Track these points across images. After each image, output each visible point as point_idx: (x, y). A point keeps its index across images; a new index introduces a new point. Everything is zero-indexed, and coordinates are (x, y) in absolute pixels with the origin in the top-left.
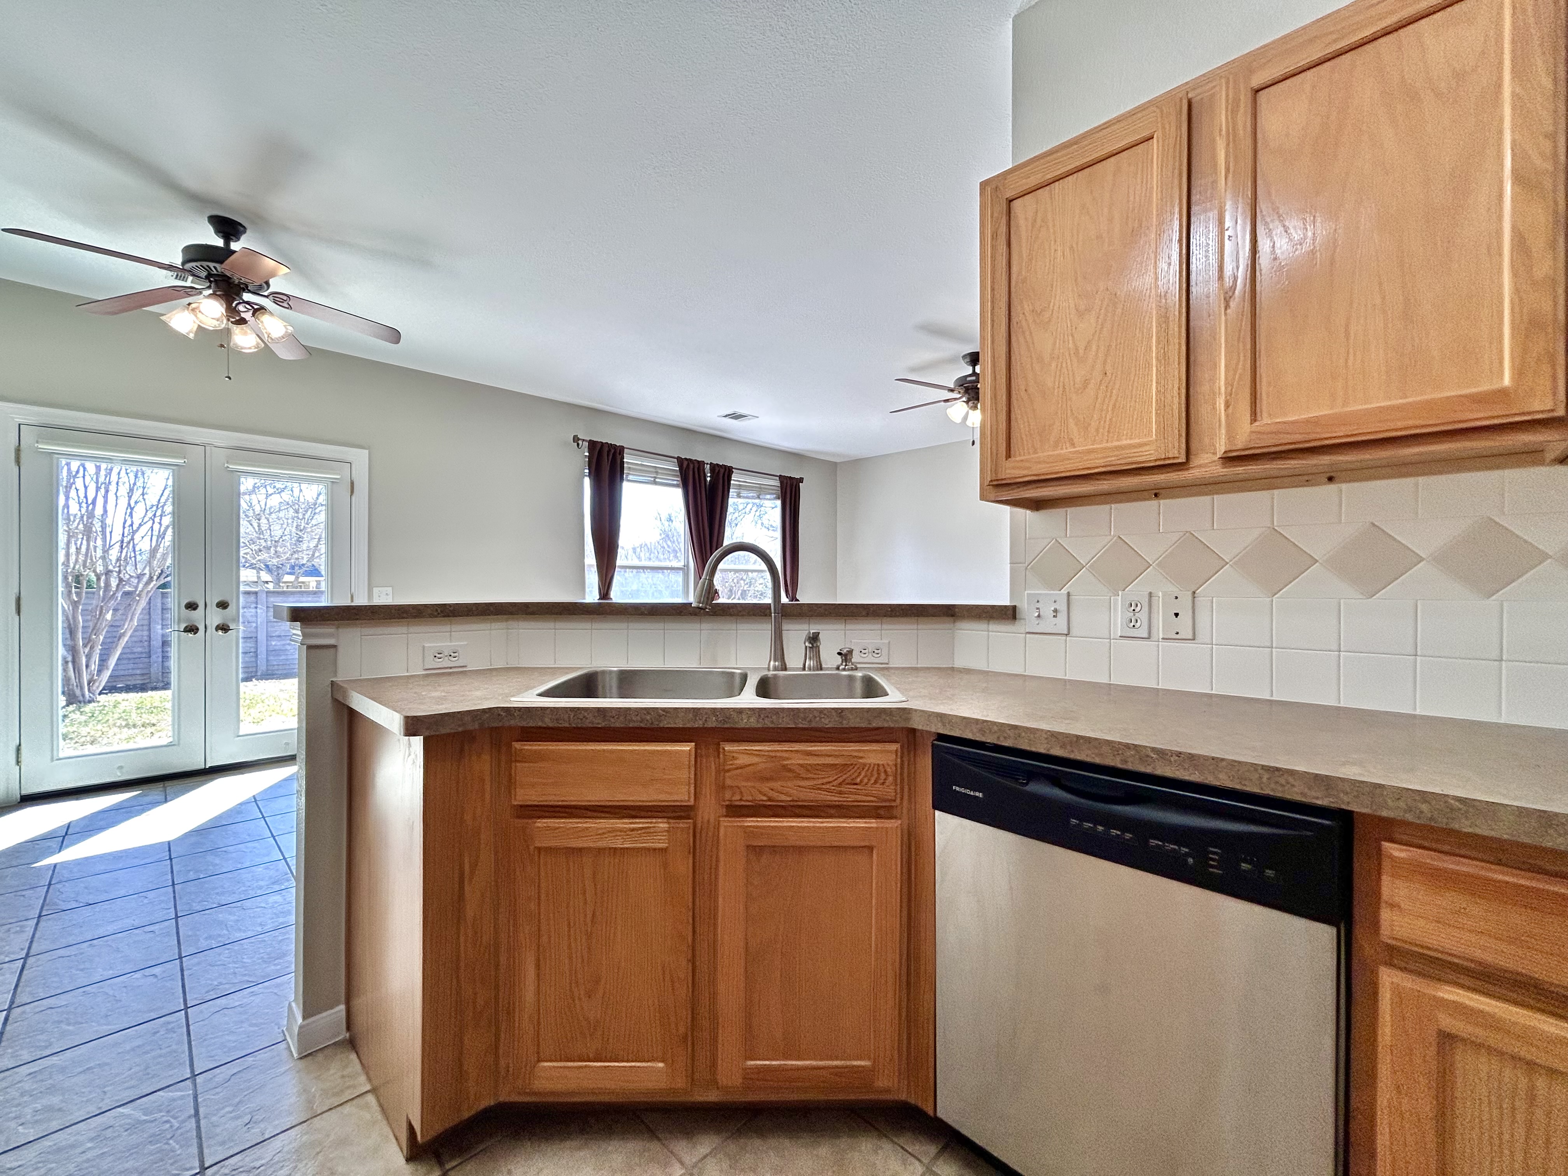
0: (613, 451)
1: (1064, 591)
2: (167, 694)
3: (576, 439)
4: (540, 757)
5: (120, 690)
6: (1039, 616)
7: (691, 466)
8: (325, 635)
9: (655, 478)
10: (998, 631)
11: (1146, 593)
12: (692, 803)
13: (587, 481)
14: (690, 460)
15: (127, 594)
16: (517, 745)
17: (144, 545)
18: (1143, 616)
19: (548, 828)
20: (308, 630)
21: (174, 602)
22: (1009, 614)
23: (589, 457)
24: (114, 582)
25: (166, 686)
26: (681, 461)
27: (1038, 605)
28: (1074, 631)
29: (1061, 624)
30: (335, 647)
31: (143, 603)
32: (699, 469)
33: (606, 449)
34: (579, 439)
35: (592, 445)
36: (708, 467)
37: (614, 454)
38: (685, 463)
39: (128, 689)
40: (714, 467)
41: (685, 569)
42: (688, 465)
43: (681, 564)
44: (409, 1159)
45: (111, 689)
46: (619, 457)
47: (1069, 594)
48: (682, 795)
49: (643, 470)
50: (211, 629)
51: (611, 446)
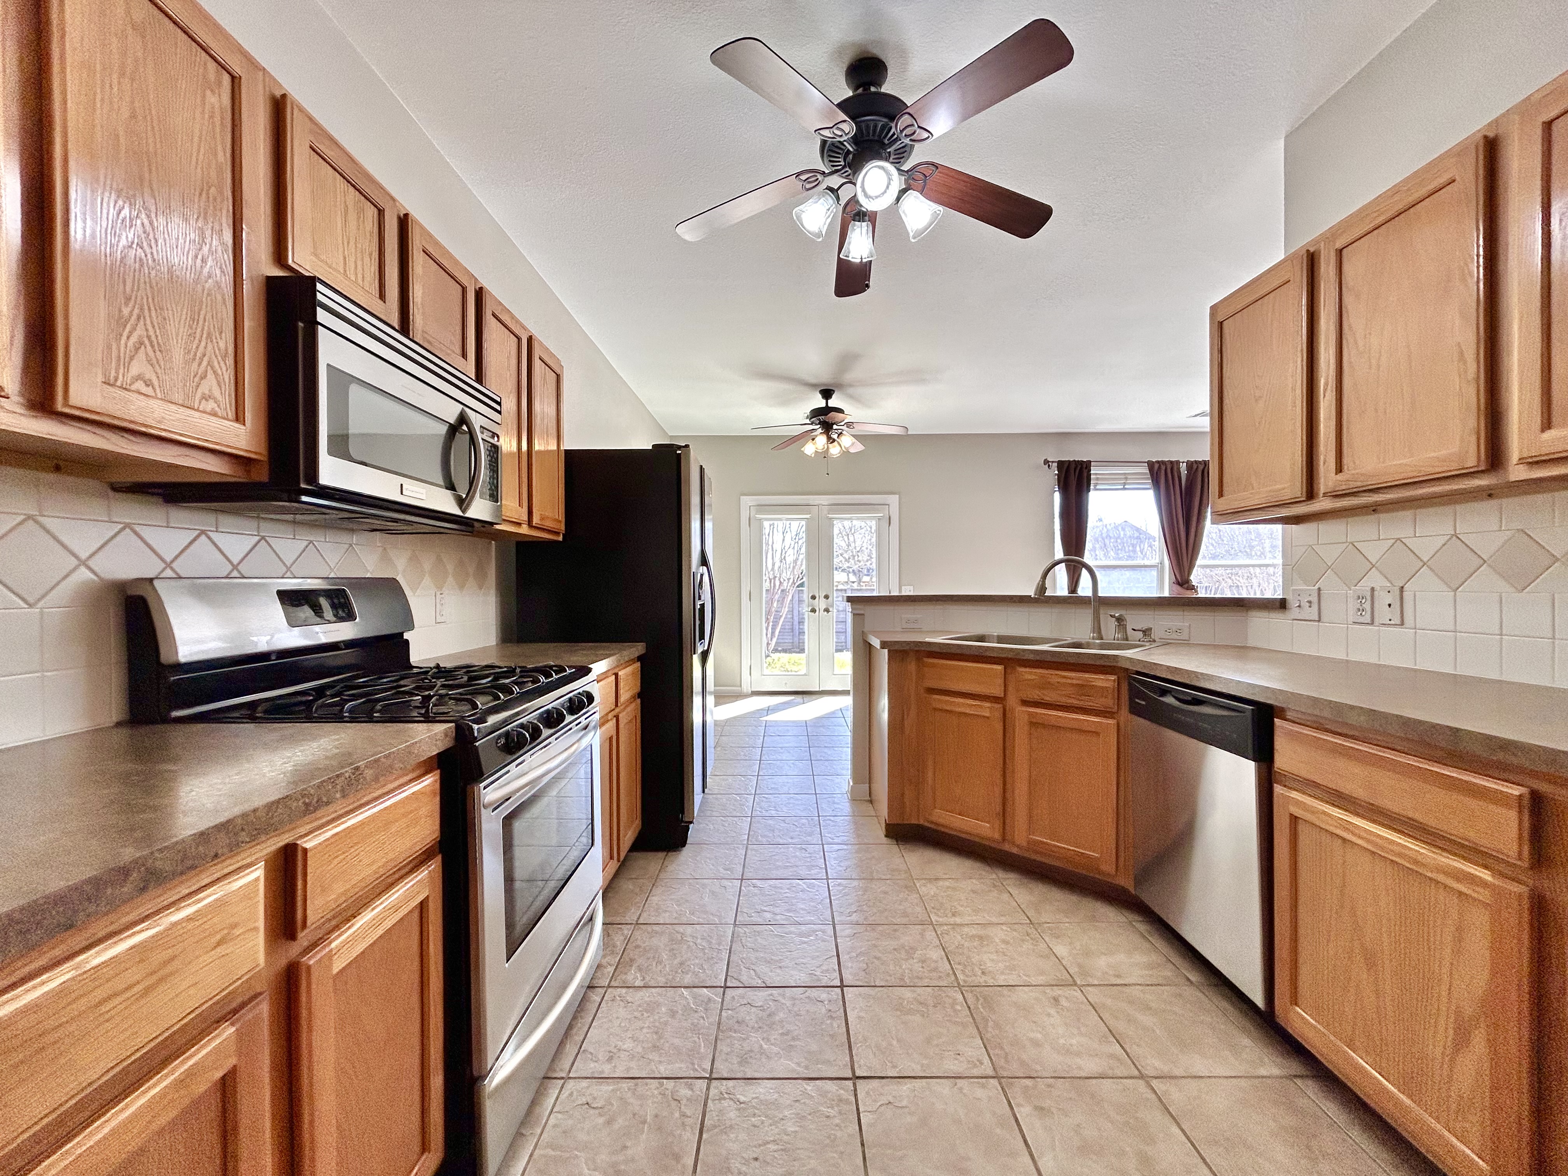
0: (1079, 467)
1: (1316, 587)
2: (802, 656)
3: (1046, 462)
4: (934, 666)
5: (780, 652)
6: (1299, 606)
7: (1163, 468)
8: (861, 609)
9: (1125, 484)
10: (1276, 619)
11: (1369, 589)
12: (1002, 695)
13: (1057, 497)
14: (1163, 462)
15: (783, 591)
16: (926, 660)
17: (790, 559)
18: (1367, 606)
19: (939, 700)
20: (855, 606)
21: (806, 596)
22: (1282, 605)
23: (1058, 475)
24: (777, 583)
25: (802, 651)
26: (1151, 465)
27: (1299, 598)
28: (1323, 618)
29: (1313, 613)
30: (863, 614)
31: (790, 597)
32: (1172, 469)
33: (1073, 466)
34: (1048, 462)
35: (1061, 464)
36: (1183, 468)
37: (1081, 469)
38: (1156, 466)
39: (785, 651)
40: (1190, 465)
41: (1160, 567)
42: (1159, 468)
43: (1155, 561)
44: (886, 836)
45: (775, 650)
46: (1085, 471)
47: (1319, 589)
48: (998, 692)
49: (1112, 478)
50: (822, 611)
51: (1081, 463)
